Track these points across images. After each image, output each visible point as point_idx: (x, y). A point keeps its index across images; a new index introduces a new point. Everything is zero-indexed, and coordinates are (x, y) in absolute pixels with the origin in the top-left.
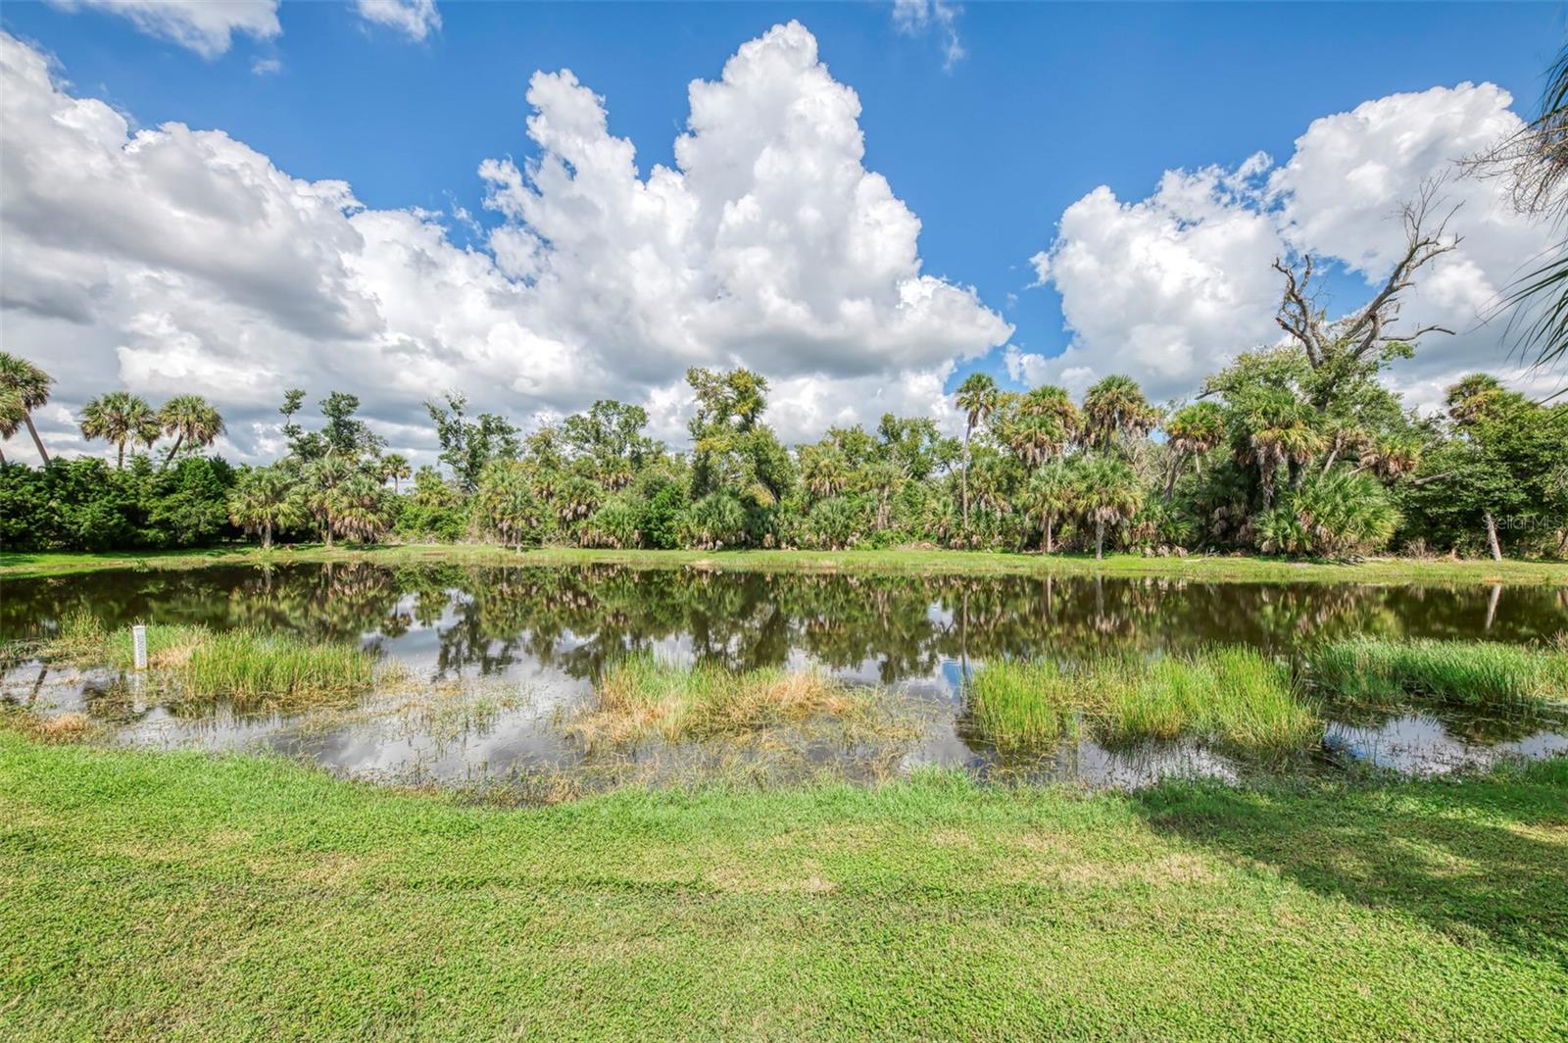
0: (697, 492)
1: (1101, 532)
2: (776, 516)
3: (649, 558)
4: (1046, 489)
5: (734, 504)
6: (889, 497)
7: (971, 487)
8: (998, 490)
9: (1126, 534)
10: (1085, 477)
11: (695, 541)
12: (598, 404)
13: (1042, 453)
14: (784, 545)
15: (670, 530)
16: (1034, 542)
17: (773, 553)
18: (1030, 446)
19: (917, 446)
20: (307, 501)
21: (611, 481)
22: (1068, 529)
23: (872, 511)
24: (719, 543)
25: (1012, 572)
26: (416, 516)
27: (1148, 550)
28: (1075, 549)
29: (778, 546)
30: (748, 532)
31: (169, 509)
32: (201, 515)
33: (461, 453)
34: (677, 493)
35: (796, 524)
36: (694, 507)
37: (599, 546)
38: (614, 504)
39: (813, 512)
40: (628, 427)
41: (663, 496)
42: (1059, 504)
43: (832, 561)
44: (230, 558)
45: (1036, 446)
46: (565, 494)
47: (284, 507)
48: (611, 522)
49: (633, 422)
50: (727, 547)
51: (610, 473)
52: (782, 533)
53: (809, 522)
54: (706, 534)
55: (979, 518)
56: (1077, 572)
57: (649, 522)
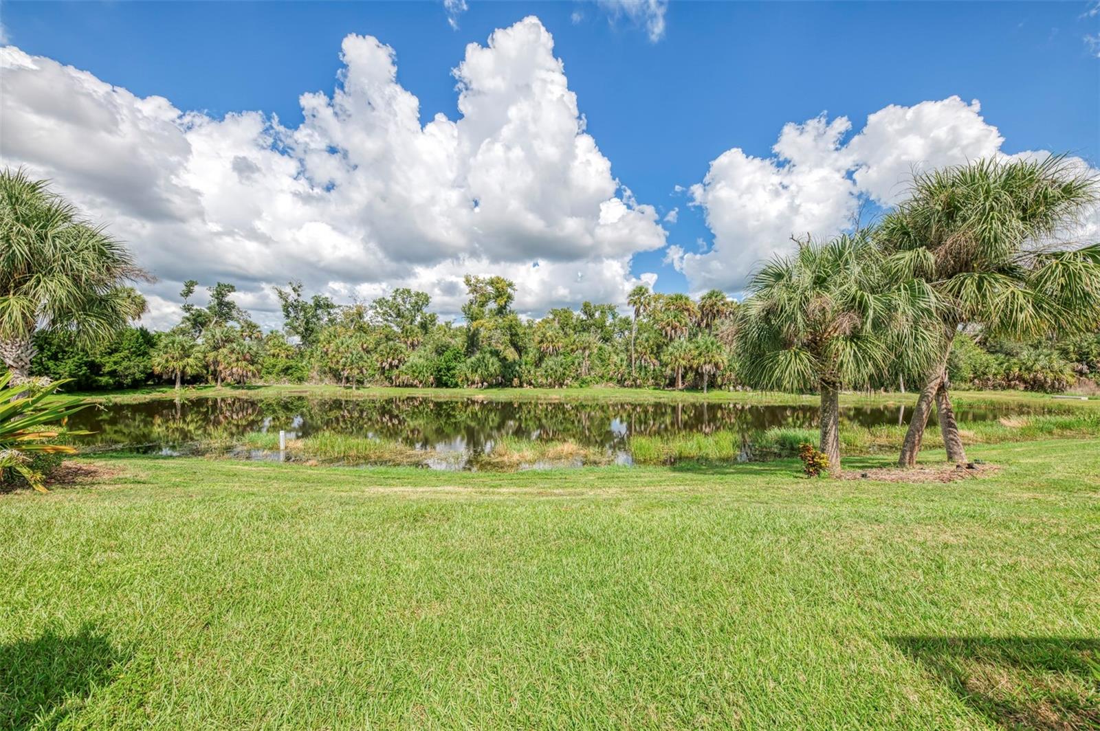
0: (470, 351)
1: (706, 378)
2: (520, 367)
3: (444, 394)
4: (677, 354)
5: (494, 359)
6: (589, 356)
7: (636, 351)
8: (651, 353)
9: (719, 379)
10: (697, 348)
11: (470, 383)
12: (397, 290)
13: (676, 332)
14: (525, 385)
15: (453, 376)
16: (672, 383)
17: (518, 390)
18: (669, 328)
19: (605, 322)
20: (205, 357)
21: (409, 343)
22: (690, 376)
23: (579, 364)
24: (485, 384)
25: (658, 401)
26: (274, 366)
27: (731, 388)
28: (694, 387)
29: (521, 386)
30: (503, 377)
31: (115, 363)
32: (135, 367)
33: (299, 321)
34: (458, 353)
35: (532, 372)
36: (469, 361)
37: (407, 386)
38: (414, 358)
39: (544, 365)
40: (417, 308)
41: (449, 354)
42: (684, 363)
43: (556, 395)
44: (156, 395)
45: (672, 329)
46: (384, 353)
47: (191, 361)
48: (414, 370)
49: (421, 303)
50: (491, 386)
51: (408, 337)
52: (524, 378)
53: (540, 371)
54: (477, 378)
55: (641, 370)
56: (692, 400)
57: (440, 371)
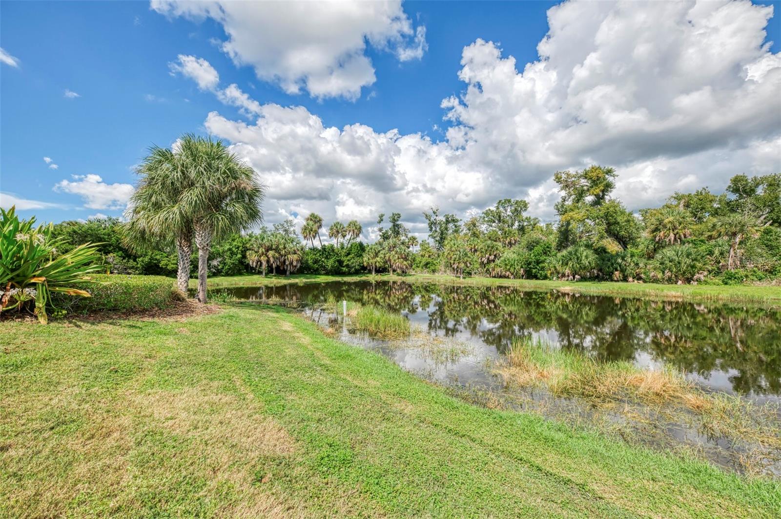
0: (561, 246)
2: (623, 258)
3: (530, 285)
5: (590, 252)
6: (741, 243)
11: (560, 275)
12: (500, 201)
14: (631, 279)
15: (543, 269)
17: (621, 284)
20: (385, 257)
21: (507, 242)
23: (722, 254)
24: (577, 276)
26: (420, 262)
29: (625, 279)
30: (600, 270)
31: (348, 260)
32: (355, 262)
33: (437, 233)
34: (548, 247)
35: (641, 265)
36: (559, 255)
37: (501, 277)
38: (509, 254)
39: (658, 256)
40: (517, 213)
41: (538, 249)
43: (678, 292)
44: (364, 278)
46: (483, 250)
47: (378, 259)
48: (507, 264)
49: (519, 209)
50: (583, 279)
51: (506, 238)
52: (629, 271)
53: (654, 263)
54: (567, 271)
57: (529, 264)
